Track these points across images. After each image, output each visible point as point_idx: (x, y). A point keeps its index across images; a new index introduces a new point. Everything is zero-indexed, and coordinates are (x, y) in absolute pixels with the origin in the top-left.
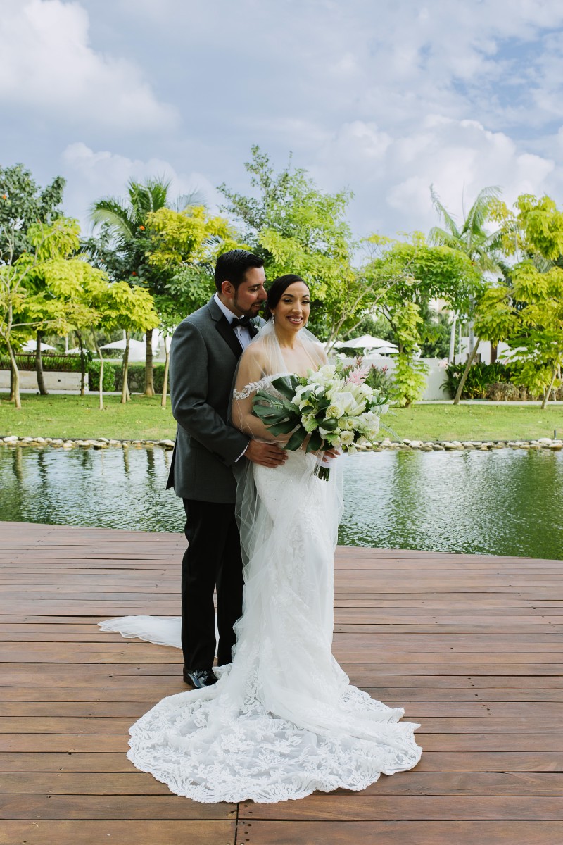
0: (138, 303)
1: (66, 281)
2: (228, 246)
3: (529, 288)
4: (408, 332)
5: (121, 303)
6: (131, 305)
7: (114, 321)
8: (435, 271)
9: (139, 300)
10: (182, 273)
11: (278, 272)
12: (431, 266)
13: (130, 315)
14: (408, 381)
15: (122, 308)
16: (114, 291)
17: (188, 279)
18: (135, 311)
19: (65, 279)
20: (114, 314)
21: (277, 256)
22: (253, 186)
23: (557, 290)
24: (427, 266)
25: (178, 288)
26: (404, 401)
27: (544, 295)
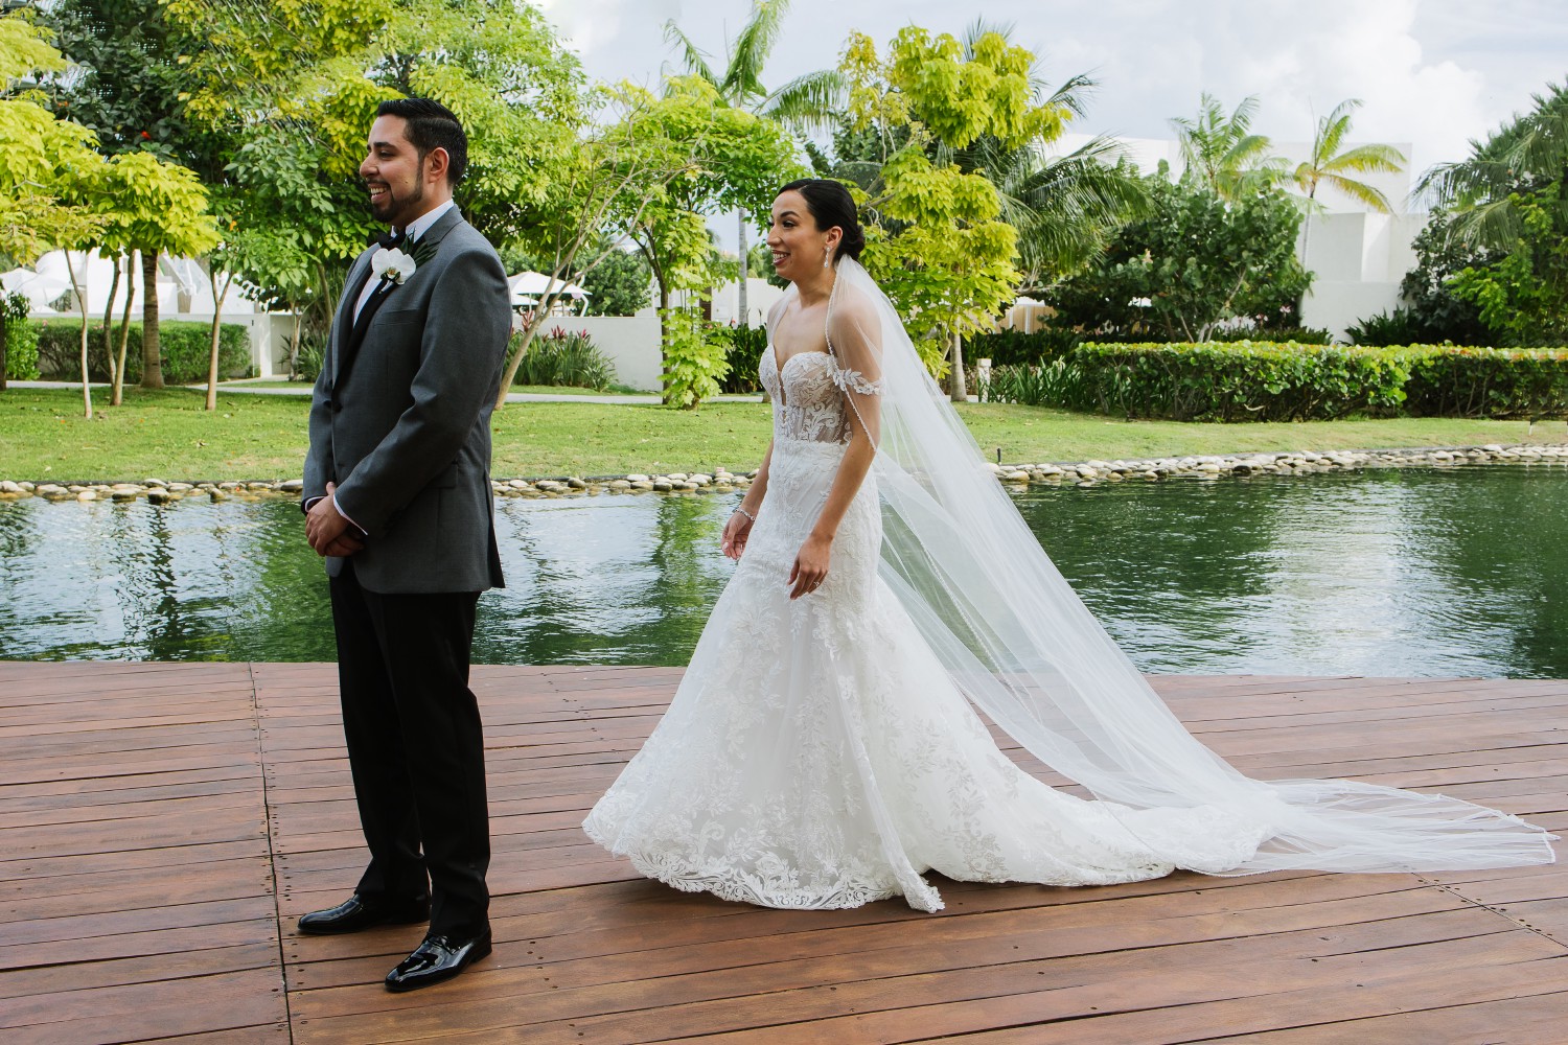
0: (177, 198)
1: (18, 147)
2: (359, 91)
3: (922, 200)
4: (691, 267)
5: (144, 197)
6: (163, 200)
7: (125, 235)
8: (732, 155)
9: (179, 192)
10: (259, 140)
12: (724, 145)
13: (162, 224)
14: (698, 360)
15: (142, 209)
16: (131, 172)
17: (272, 151)
18: (171, 216)
19: (14, 142)
20: (126, 220)
23: (970, 205)
24: (718, 145)
25: (255, 169)
26: (688, 398)
27: (947, 213)
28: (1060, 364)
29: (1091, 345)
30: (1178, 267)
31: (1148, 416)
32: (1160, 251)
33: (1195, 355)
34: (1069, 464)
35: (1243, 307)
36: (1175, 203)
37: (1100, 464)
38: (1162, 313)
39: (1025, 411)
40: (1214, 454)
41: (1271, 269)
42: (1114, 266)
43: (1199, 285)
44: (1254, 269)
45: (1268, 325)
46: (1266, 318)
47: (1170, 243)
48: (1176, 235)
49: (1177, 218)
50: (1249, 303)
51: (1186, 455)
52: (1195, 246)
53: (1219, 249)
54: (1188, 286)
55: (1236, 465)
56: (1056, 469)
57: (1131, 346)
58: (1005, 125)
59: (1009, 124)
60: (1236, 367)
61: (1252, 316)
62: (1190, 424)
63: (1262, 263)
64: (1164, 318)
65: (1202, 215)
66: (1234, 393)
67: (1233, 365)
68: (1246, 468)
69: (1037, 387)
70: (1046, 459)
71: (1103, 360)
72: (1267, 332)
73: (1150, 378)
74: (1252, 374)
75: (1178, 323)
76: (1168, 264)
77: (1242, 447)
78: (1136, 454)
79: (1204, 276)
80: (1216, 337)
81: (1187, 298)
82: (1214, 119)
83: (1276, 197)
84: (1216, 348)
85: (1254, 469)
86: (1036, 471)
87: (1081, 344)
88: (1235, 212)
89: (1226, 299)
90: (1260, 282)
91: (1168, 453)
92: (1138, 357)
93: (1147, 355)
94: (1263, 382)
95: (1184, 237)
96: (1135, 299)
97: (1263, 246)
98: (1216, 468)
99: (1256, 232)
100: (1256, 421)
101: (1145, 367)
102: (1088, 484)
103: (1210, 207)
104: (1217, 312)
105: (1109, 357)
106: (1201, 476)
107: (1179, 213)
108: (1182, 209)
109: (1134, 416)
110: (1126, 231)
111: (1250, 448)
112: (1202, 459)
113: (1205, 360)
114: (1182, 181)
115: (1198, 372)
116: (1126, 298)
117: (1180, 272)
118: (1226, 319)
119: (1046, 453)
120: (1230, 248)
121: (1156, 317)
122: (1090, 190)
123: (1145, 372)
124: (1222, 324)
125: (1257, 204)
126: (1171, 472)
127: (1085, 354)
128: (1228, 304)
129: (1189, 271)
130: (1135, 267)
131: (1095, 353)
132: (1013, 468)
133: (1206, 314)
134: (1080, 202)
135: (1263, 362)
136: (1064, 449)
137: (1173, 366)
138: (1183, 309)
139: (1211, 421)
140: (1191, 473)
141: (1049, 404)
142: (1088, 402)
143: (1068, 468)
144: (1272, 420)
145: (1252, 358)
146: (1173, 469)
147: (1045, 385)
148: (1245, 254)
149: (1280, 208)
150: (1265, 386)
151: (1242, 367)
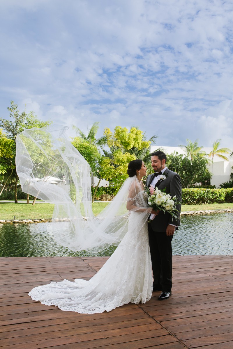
3: (121, 160)
30: (181, 173)
32: (177, 170)
36: (180, 160)
41: (201, 173)
43: (186, 177)
44: (197, 173)
46: (202, 183)
48: (180, 167)
49: (180, 163)
50: (197, 180)
52: (185, 169)
53: (189, 169)
54: (184, 177)
55: (184, 214)
58: (137, 145)
59: (138, 145)
61: (200, 183)
63: (199, 172)
65: (186, 163)
66: (188, 199)
67: (187, 193)
68: (186, 214)
74: (191, 195)
79: (187, 175)
83: (201, 158)
85: (188, 214)
88: (193, 162)
90: (200, 176)
94: (194, 196)
95: (182, 167)
97: (199, 168)
99: (197, 166)
100: (193, 204)
103: (187, 161)
104: (191, 182)
111: (189, 210)
120: (192, 169)
125: (197, 160)
129: (183, 174)
135: (193, 192)
139: (184, 205)
144: (197, 204)
145: (191, 192)
148: (195, 170)
149: (202, 161)
150: (194, 197)
151: (189, 193)
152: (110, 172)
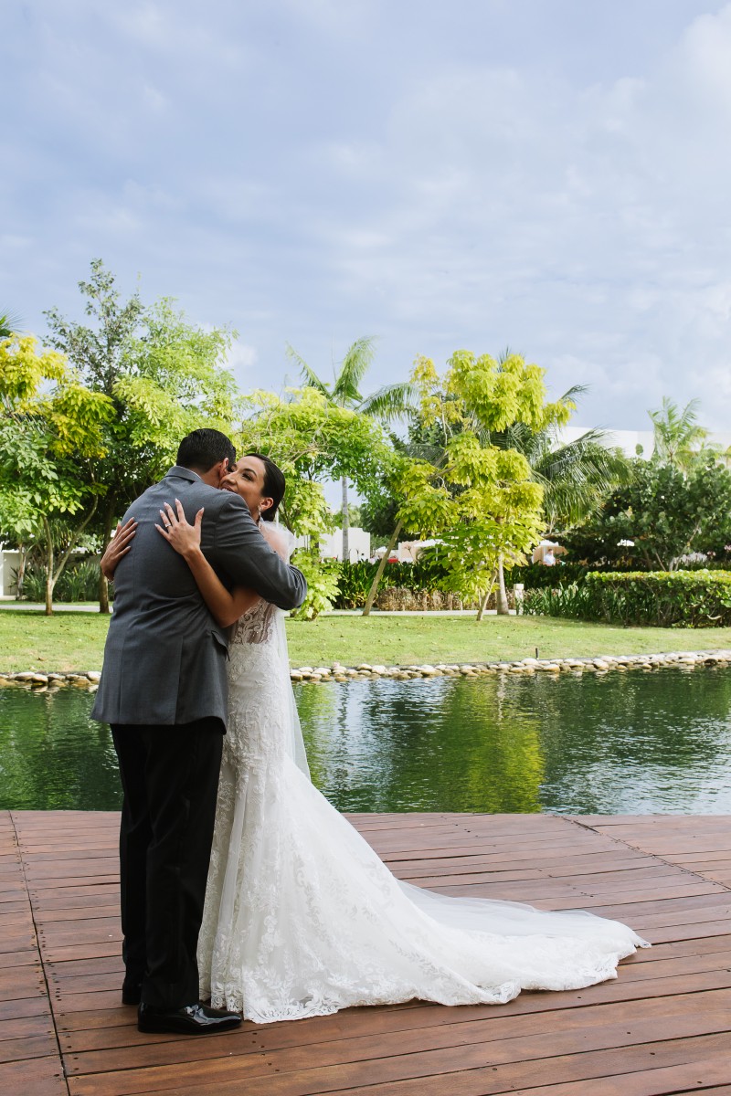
2: (77, 395)
3: (475, 467)
8: (339, 442)
11: (149, 434)
12: (334, 434)
17: (15, 436)
21: (151, 412)
22: (89, 313)
23: (508, 472)
24: (330, 434)
27: (493, 476)
28: (574, 587)
29: (596, 574)
30: (652, 518)
31: (639, 624)
32: (639, 508)
33: (670, 580)
34: (587, 658)
35: (699, 546)
36: (648, 474)
37: (610, 659)
38: (642, 550)
39: (551, 621)
40: (689, 651)
41: (717, 518)
42: (609, 519)
43: (668, 531)
44: (706, 520)
45: (716, 559)
46: (714, 554)
47: (646, 502)
48: (650, 496)
49: (650, 484)
50: (703, 543)
51: (669, 652)
52: (663, 504)
53: (681, 506)
54: (660, 532)
55: (706, 658)
56: (579, 663)
57: (625, 574)
58: (530, 414)
59: (533, 413)
60: (701, 588)
61: (704, 552)
62: (670, 629)
63: (711, 515)
64: (643, 553)
65: (668, 483)
66: (699, 607)
67: (698, 588)
68: (714, 660)
69: (558, 603)
70: (570, 656)
71: (604, 584)
72: (716, 564)
73: (639, 596)
74: (711, 593)
75: (654, 558)
76: (645, 517)
77: (709, 645)
78: (633, 651)
79: (671, 524)
80: (681, 566)
81: (660, 540)
82: (671, 417)
83: (719, 470)
84: (685, 575)
85: (720, 661)
86: (564, 664)
87: (589, 573)
88: (691, 480)
89: (687, 540)
90: (710, 528)
91: (657, 651)
92: (630, 582)
93: (636, 580)
94: (720, 599)
95: (655, 498)
96: (622, 541)
97: (711, 503)
98: (692, 661)
99: (706, 494)
100: (716, 626)
101: (635, 590)
102: (602, 673)
103: (673, 477)
104: (681, 550)
105: (609, 582)
106: (682, 666)
107: (652, 482)
108: (653, 479)
109: (629, 624)
110: (616, 493)
111: (715, 646)
112: (682, 654)
113: (679, 584)
114: (652, 459)
115: (674, 592)
116: (616, 540)
117: (654, 522)
118: (687, 554)
119: (570, 651)
120: (689, 505)
121: (638, 554)
122: (590, 463)
123: (635, 593)
124: (684, 558)
125: (706, 475)
126: (661, 664)
127: (592, 580)
128: (689, 544)
129: (661, 521)
130: (623, 519)
131: (599, 579)
132: (548, 662)
133: (673, 551)
134: (585, 474)
135: (719, 584)
136: (582, 648)
137: (655, 588)
138: (657, 547)
139: (684, 627)
140: (675, 664)
141: (567, 616)
142: (595, 614)
143: (586, 661)
144: (727, 626)
145: (712, 582)
146: (662, 662)
147: (564, 603)
148: (699, 509)
149: (723, 477)
150: (722, 601)
151: (705, 588)
152: (436, 510)
